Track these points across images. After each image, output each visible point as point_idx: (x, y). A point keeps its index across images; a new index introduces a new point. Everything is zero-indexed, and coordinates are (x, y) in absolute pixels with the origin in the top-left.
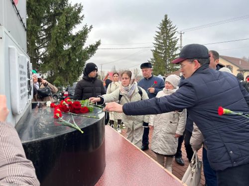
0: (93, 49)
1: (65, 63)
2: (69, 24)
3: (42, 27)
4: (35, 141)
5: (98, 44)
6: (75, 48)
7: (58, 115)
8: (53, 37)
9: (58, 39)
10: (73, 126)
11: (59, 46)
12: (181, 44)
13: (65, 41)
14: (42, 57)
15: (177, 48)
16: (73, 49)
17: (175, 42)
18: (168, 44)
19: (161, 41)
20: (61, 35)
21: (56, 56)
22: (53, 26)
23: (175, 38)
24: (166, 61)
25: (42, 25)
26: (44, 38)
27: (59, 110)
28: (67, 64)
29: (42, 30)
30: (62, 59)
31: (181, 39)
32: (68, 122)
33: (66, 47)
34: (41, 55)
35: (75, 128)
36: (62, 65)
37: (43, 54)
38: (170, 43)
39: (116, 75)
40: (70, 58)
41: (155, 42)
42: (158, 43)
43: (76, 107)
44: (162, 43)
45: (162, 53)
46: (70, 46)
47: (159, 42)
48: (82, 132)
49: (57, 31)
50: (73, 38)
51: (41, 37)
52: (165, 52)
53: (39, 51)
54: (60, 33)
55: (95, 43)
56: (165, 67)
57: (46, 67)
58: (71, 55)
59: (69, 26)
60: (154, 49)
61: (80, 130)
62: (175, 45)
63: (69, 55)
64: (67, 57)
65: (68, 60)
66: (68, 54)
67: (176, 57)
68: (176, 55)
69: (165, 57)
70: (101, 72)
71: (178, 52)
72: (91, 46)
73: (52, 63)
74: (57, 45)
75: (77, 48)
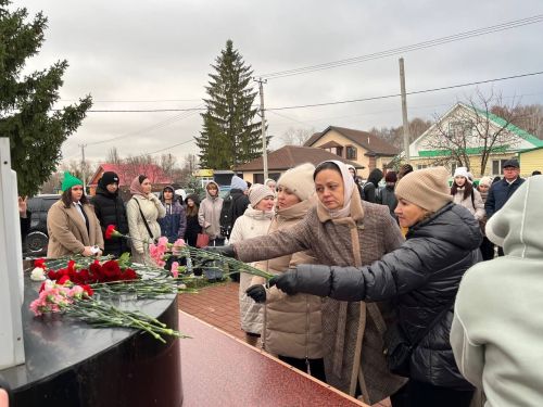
0: (73, 117)
2: (13, 59)
5: (86, 104)
6: (30, 117)
12: (262, 105)
15: (255, 111)
16: (25, 118)
17: (251, 99)
18: (235, 103)
19: (221, 96)
23: (250, 90)
24: (233, 139)
31: (261, 94)
38: (239, 101)
41: (209, 97)
42: (215, 99)
44: (223, 100)
45: (224, 122)
47: (217, 97)
52: (230, 120)
55: (79, 104)
56: (233, 150)
60: (205, 112)
62: (249, 106)
63: (16, 133)
67: (254, 130)
68: (253, 126)
69: (230, 131)
70: (83, 163)
71: (256, 119)
72: (69, 110)
75: (36, 116)
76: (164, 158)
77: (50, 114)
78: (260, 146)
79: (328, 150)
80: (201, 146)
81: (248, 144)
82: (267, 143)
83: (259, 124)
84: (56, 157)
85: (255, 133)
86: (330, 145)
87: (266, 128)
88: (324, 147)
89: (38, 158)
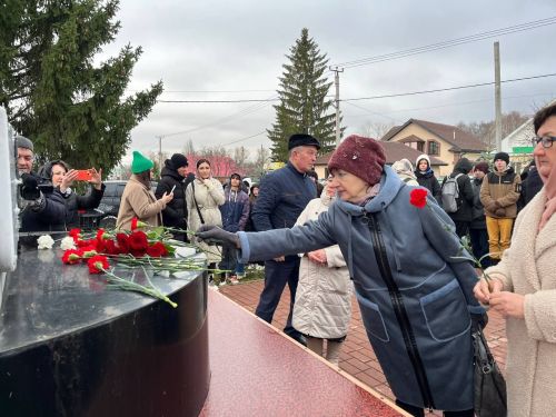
0: (145, 103)
1: (77, 134)
2: (87, 42)
3: (18, 47)
4: (69, 335)
5: (157, 90)
6: (103, 100)
7: (100, 265)
8: (47, 71)
9: (58, 76)
11: (63, 93)
12: (338, 95)
13: (77, 82)
14: (19, 119)
15: (329, 104)
16: (98, 101)
17: (325, 90)
18: (309, 94)
19: (295, 87)
20: (68, 66)
21: (55, 119)
22: (45, 45)
23: (324, 81)
24: (305, 131)
25: (17, 42)
26: (24, 75)
28: (84, 137)
29: (18, 56)
30: (69, 126)
31: (337, 84)
32: (131, 283)
33: (80, 97)
34: (16, 116)
35: (153, 297)
36: (71, 141)
37: (20, 113)
38: (314, 91)
39: (204, 165)
40: (91, 123)
41: (282, 89)
42: (289, 91)
44: (296, 91)
45: (296, 114)
46: (90, 95)
47: (291, 89)
48: (175, 305)
49: (57, 56)
50: (97, 74)
51: (16, 71)
52: (303, 112)
53: (10, 106)
54: (65, 62)
55: (150, 90)
58: (94, 116)
59: (86, 47)
60: (279, 103)
61: (167, 300)
62: (322, 100)
63: (89, 115)
64: (85, 120)
65: (86, 128)
66: (87, 111)
67: (328, 122)
68: (327, 118)
69: (304, 121)
70: (160, 154)
71: (331, 110)
72: (140, 96)
73: (45, 134)
74: (59, 91)
75: (108, 99)
76: (237, 151)
77: (123, 99)
78: (334, 139)
79: (407, 144)
80: (273, 139)
81: (320, 137)
82: (341, 135)
83: (334, 115)
84: (125, 141)
85: (329, 126)
86: (410, 140)
87: (341, 119)
88: (404, 141)
89: (109, 141)
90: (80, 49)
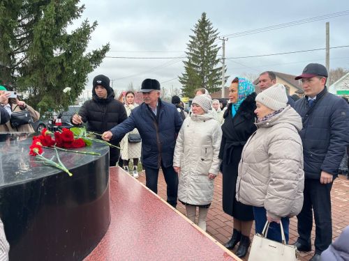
0: (98, 57)
1: (55, 75)
2: (60, 18)
3: (20, 21)
5: (106, 49)
6: (70, 54)
7: (36, 150)
8: (37, 36)
9: (43, 39)
10: (57, 165)
11: (46, 50)
12: (224, 55)
13: (55, 44)
14: (20, 66)
15: (218, 60)
16: (68, 55)
17: (216, 52)
18: (205, 54)
19: (197, 50)
20: (49, 33)
21: (42, 66)
22: (36, 20)
23: (215, 46)
24: (203, 78)
25: (20, 18)
26: (24, 38)
27: (39, 143)
28: (59, 77)
29: (20, 26)
30: (50, 70)
31: (224, 48)
32: (50, 161)
33: (57, 52)
34: (19, 63)
35: (60, 169)
36: (51, 79)
37: (21, 61)
38: (208, 53)
39: (130, 95)
40: (63, 69)
41: (188, 51)
42: (193, 52)
43: (65, 139)
44: (197, 52)
45: (198, 67)
46: (63, 52)
48: (71, 175)
49: (42, 27)
50: (68, 39)
51: (19, 36)
52: (202, 65)
53: (15, 57)
54: (47, 30)
55: (102, 48)
57: (26, 81)
58: (65, 64)
59: (61, 21)
60: (187, 60)
61: (67, 171)
62: (215, 56)
63: (61, 64)
64: (59, 67)
65: (60, 72)
66: (61, 62)
67: (218, 72)
68: (217, 70)
69: (202, 73)
71: (219, 65)
72: (95, 52)
73: (36, 75)
74: (44, 48)
75: (73, 54)
77: (84, 54)
78: (220, 83)
80: (182, 82)
81: (213, 82)
82: (226, 81)
83: (221, 68)
84: (85, 81)
85: (218, 75)
87: (226, 70)
89: (75, 80)
90: (57, 22)
